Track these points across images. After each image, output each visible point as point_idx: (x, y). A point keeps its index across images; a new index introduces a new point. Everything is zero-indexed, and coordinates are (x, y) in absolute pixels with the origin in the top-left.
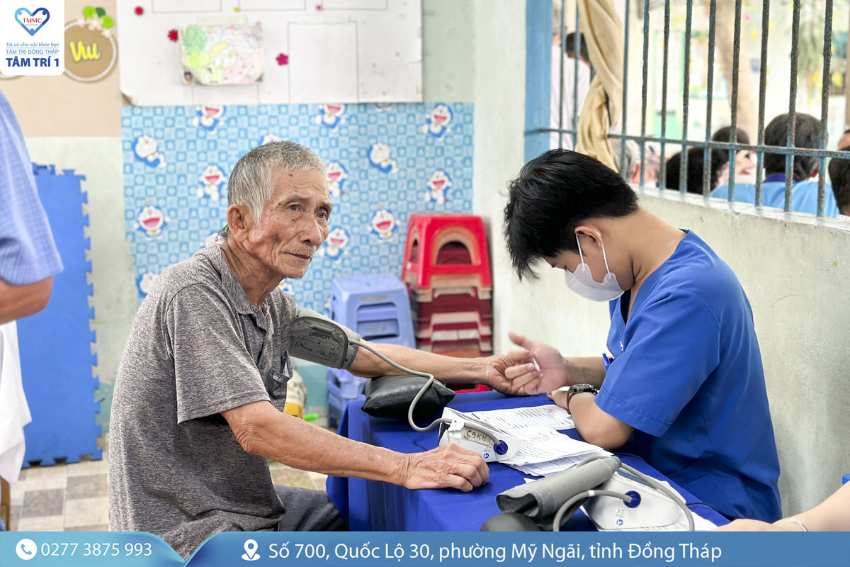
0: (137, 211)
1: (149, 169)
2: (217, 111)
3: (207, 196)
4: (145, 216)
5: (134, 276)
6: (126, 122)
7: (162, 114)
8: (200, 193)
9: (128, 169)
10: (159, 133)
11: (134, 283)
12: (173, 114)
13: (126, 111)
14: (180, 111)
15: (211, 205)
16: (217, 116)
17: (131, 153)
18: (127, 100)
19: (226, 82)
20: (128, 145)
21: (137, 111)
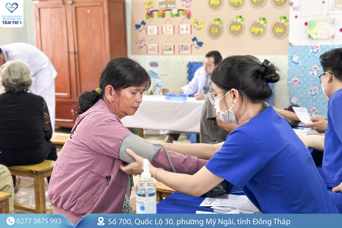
0: (291, 78)
1: (296, 65)
2: (318, 47)
3: (313, 74)
4: (293, 79)
5: (289, 97)
6: (290, 51)
7: (301, 48)
8: (311, 73)
9: (289, 65)
10: (300, 54)
11: (288, 99)
12: (304, 48)
13: (290, 48)
14: (307, 47)
15: (315, 77)
16: (318, 49)
17: (291, 61)
18: (290, 44)
19: (321, 38)
20: (290, 58)
21: (293, 47)
